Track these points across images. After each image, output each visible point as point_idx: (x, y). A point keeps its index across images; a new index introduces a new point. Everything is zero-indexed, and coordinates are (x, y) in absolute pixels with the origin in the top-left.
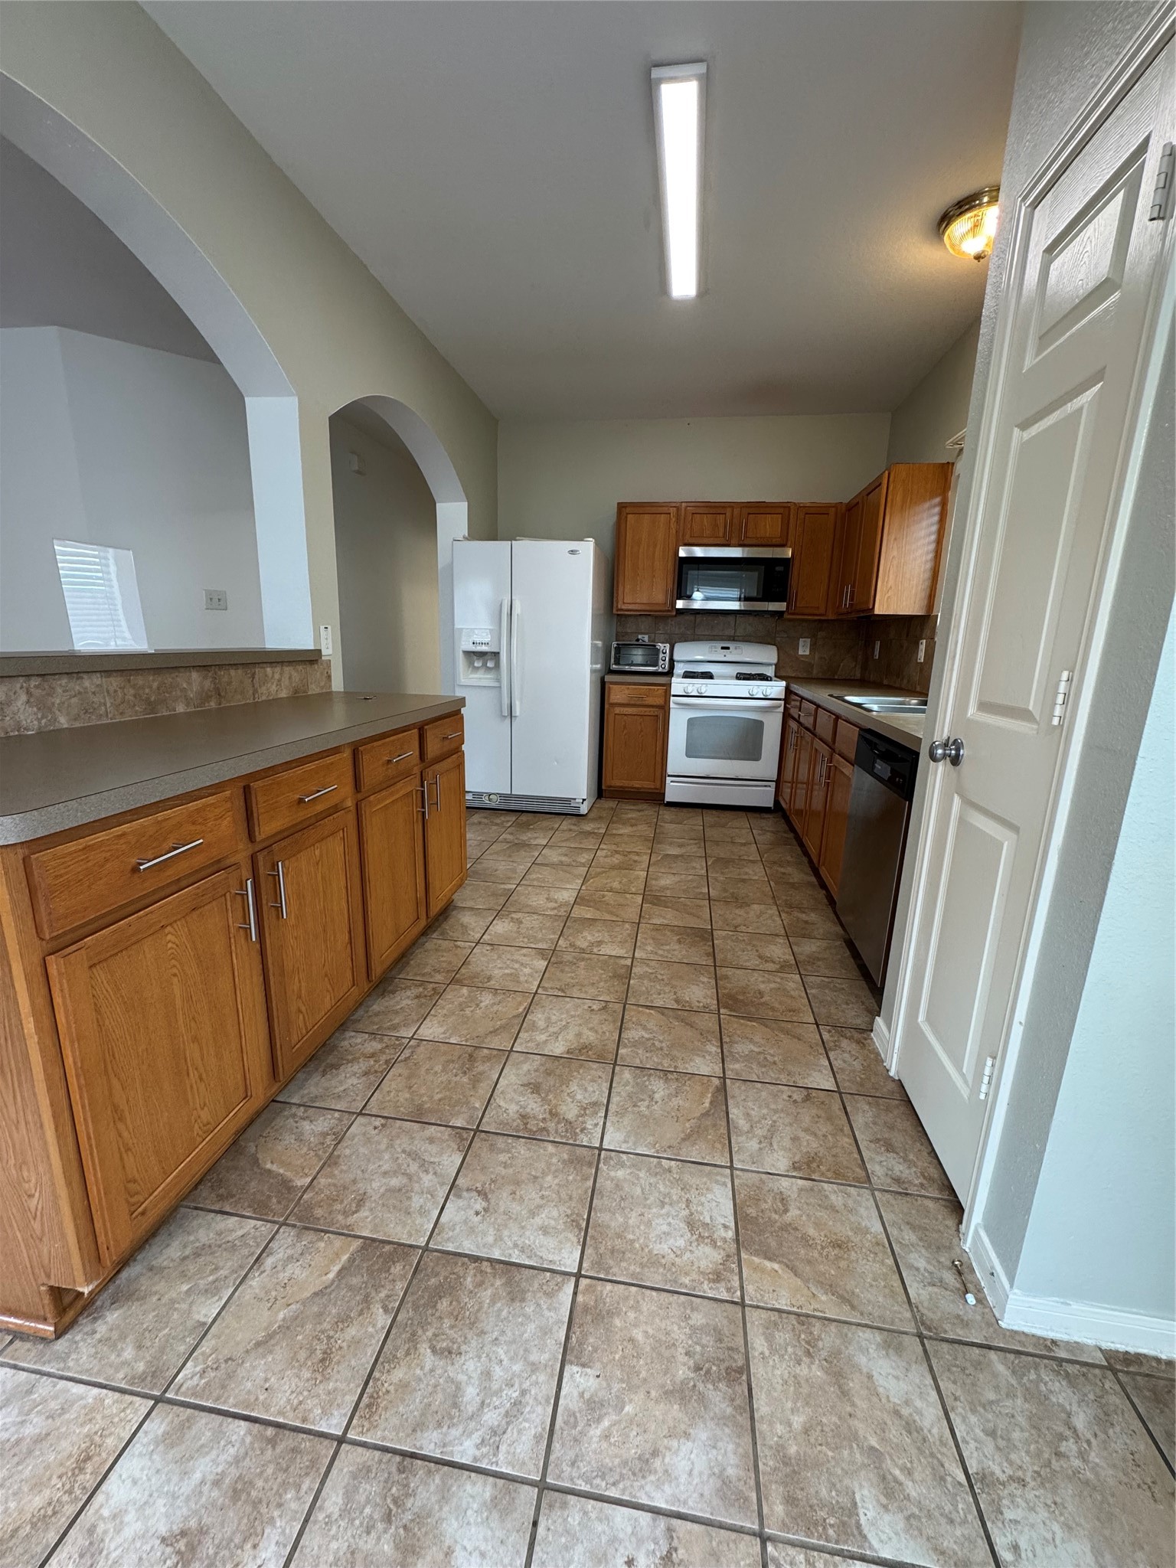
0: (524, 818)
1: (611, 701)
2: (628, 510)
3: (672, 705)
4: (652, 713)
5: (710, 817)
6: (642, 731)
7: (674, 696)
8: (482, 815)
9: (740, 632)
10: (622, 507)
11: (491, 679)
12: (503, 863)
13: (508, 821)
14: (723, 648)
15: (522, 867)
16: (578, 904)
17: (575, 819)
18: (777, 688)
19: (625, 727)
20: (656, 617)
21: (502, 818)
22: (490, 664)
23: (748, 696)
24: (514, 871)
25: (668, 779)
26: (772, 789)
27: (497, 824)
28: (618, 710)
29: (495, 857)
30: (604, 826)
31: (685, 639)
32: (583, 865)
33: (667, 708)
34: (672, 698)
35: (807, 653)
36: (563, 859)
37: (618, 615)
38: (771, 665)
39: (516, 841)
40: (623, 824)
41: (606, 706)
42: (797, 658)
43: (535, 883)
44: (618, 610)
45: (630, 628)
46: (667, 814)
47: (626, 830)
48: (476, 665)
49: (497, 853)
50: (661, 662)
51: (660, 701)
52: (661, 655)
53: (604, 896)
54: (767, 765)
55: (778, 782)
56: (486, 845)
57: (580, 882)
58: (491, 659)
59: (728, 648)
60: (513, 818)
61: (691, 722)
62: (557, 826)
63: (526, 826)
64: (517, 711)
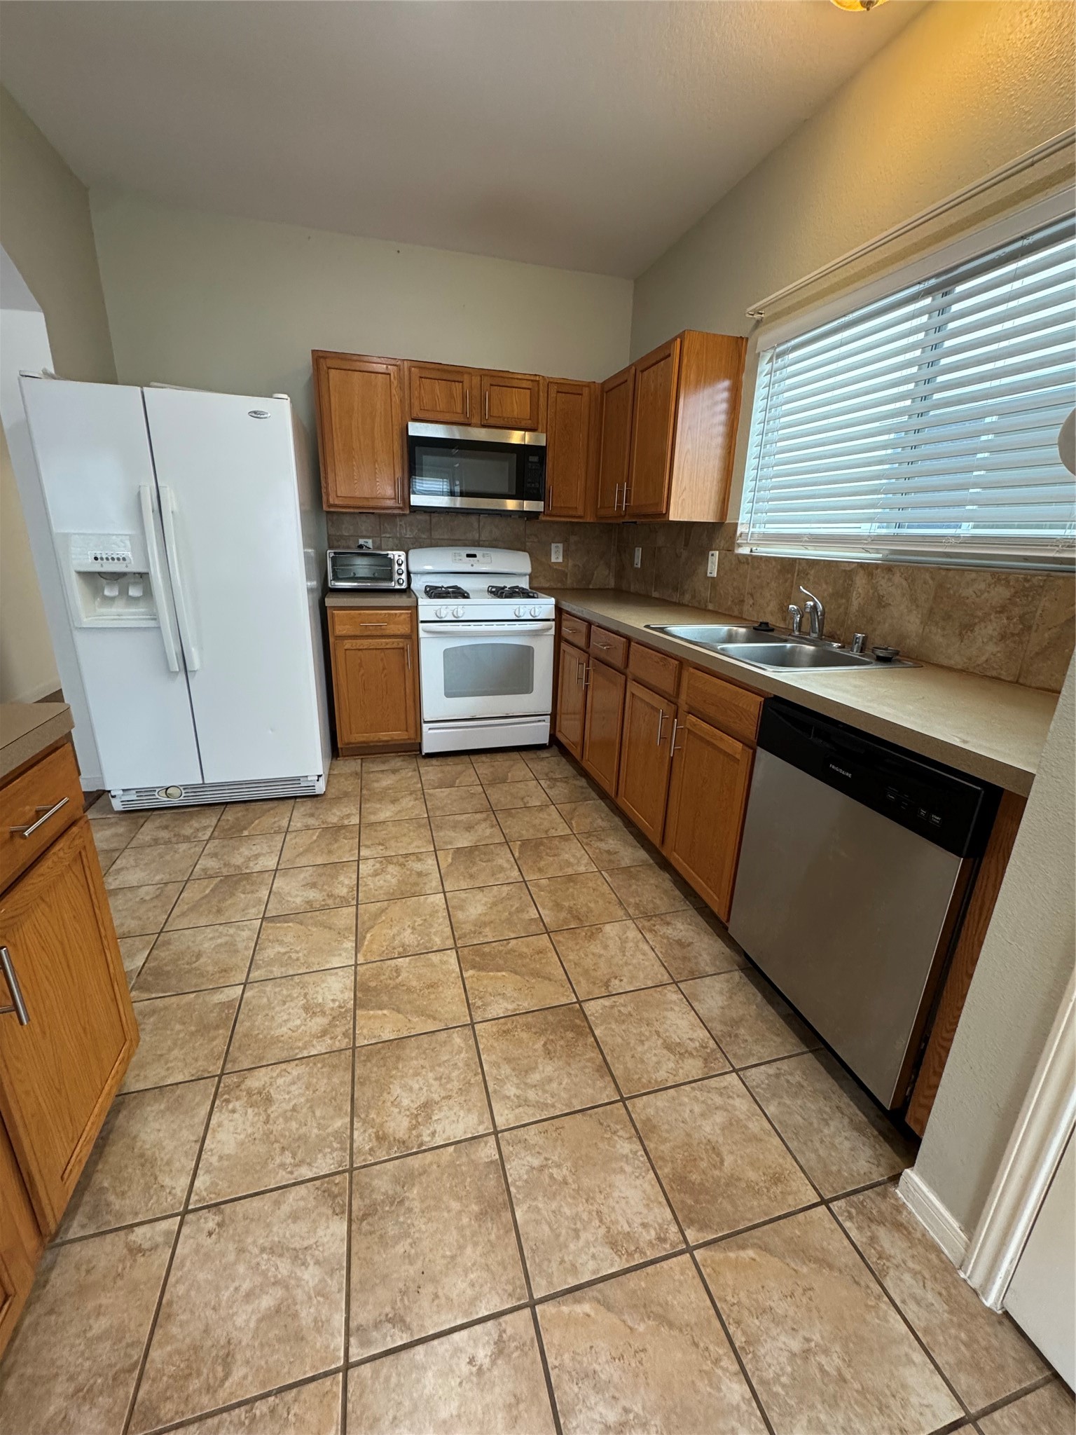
0: (230, 815)
1: (337, 633)
2: (330, 363)
3: (422, 634)
4: (395, 646)
5: (484, 766)
6: (384, 669)
7: (422, 622)
8: (158, 822)
9: (485, 535)
10: (319, 357)
11: (143, 614)
12: (209, 932)
13: (205, 828)
14: (468, 556)
15: (245, 934)
16: (363, 1007)
17: (308, 806)
18: (544, 606)
19: (361, 665)
20: (380, 515)
21: (195, 824)
22: (134, 592)
23: (515, 618)
24: (231, 947)
25: (425, 727)
26: (546, 724)
27: (187, 839)
28: (348, 644)
29: (191, 920)
30: (355, 811)
31: (420, 544)
32: (344, 902)
33: (414, 637)
34: (421, 625)
35: (560, 560)
36: (312, 894)
37: (328, 513)
38: (525, 575)
39: (225, 872)
40: (380, 800)
41: (331, 640)
42: (550, 566)
43: (277, 971)
44: (330, 506)
45: (346, 529)
46: (431, 772)
47: (386, 812)
48: (107, 592)
49: (194, 908)
50: (396, 577)
51: (404, 629)
52: (396, 567)
53: (398, 970)
54: (540, 697)
55: (554, 716)
56: (172, 890)
57: (350, 945)
58: (135, 584)
59: (474, 556)
60: (210, 820)
61: (447, 653)
62: (285, 823)
63: (233, 834)
64: (195, 661)
